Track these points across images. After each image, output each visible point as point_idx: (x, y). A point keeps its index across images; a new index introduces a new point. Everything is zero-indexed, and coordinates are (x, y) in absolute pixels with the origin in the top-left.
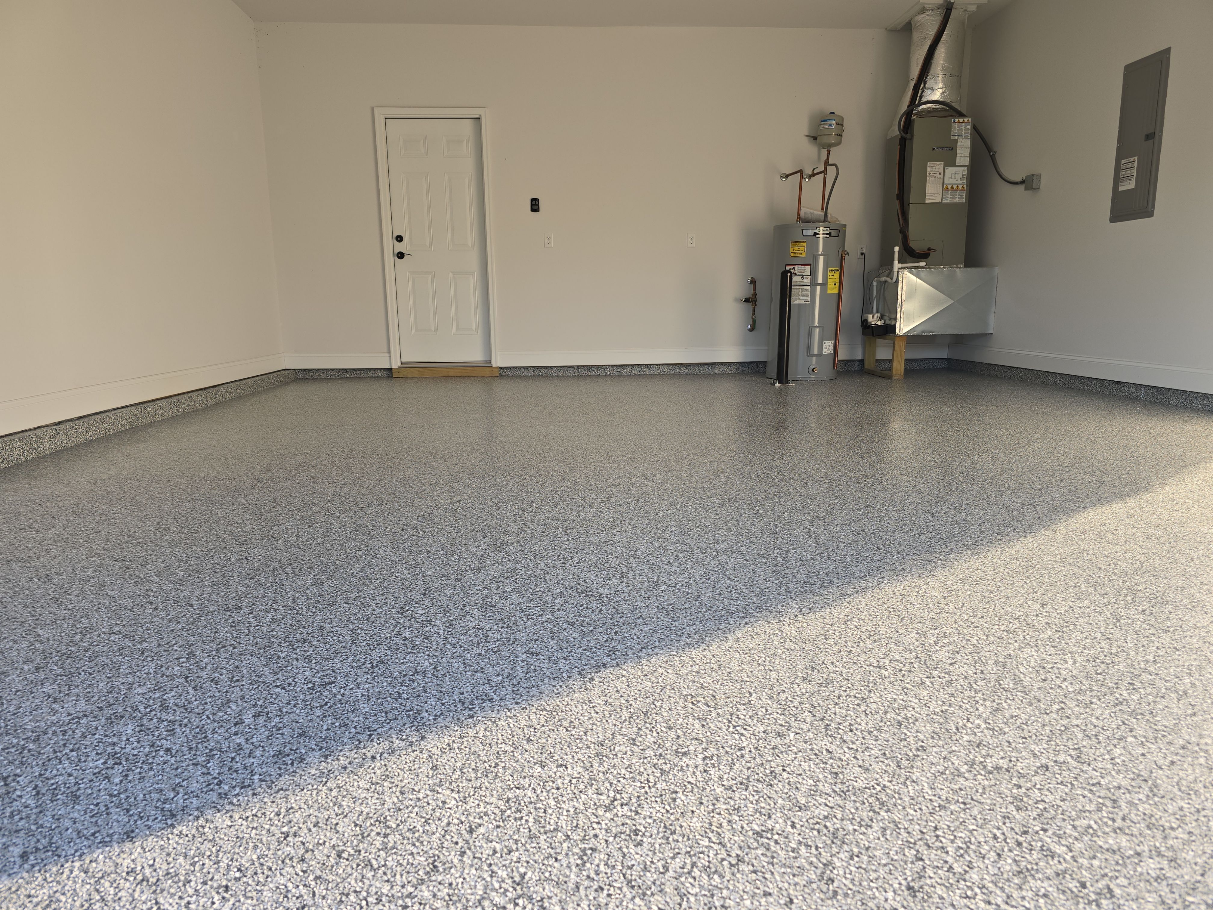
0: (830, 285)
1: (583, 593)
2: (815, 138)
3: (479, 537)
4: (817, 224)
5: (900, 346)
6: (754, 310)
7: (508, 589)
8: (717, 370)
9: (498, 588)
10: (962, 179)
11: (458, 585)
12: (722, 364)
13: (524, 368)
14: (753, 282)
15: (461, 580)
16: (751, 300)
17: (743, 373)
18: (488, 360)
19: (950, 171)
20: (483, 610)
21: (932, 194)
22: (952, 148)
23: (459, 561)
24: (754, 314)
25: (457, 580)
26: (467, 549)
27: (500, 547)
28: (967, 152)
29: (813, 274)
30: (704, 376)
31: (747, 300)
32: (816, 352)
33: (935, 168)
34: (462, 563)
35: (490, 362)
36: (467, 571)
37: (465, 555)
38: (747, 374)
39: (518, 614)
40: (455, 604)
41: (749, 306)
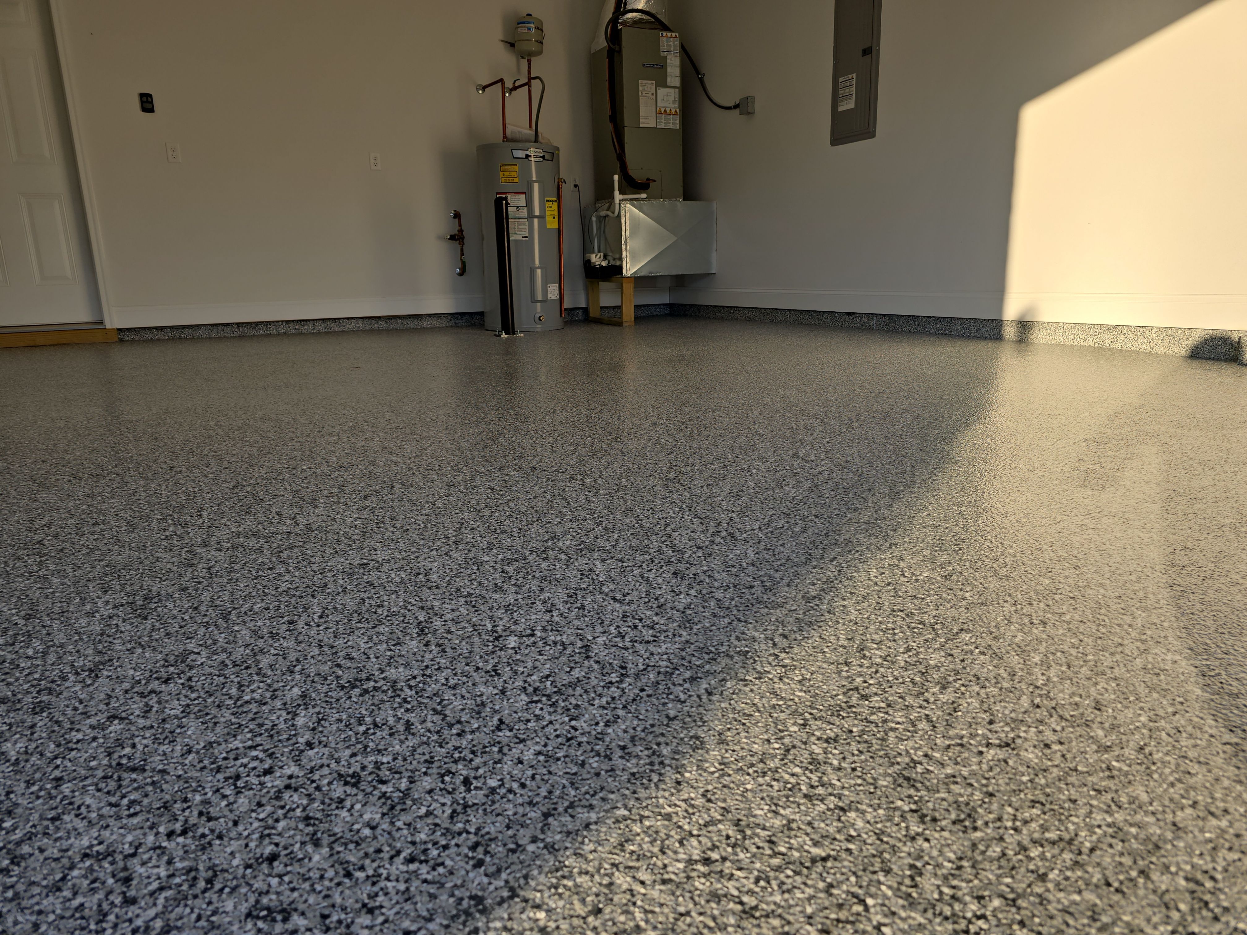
0: (549, 219)
1: (354, 687)
2: (512, 45)
3: (93, 590)
4: (528, 145)
5: (628, 288)
6: (462, 250)
7: (174, 709)
8: (425, 324)
9: (148, 709)
10: (674, 102)
11: (42, 721)
12: (430, 315)
13: (156, 328)
14: (457, 215)
15: (48, 706)
16: (457, 238)
17: (456, 326)
18: (97, 319)
19: (662, 91)
20: (112, 785)
21: (646, 118)
22: (662, 66)
23: (45, 654)
24: (462, 254)
25: (38, 709)
26: (67, 623)
27: (143, 607)
28: (677, 71)
29: (529, 204)
30: (409, 330)
31: (452, 238)
32: (540, 298)
33: (646, 87)
34: (52, 658)
35: (101, 323)
36: (64, 679)
37: (60, 638)
38: (462, 327)
39: (208, 778)
40: (29, 784)
41: (456, 244)
